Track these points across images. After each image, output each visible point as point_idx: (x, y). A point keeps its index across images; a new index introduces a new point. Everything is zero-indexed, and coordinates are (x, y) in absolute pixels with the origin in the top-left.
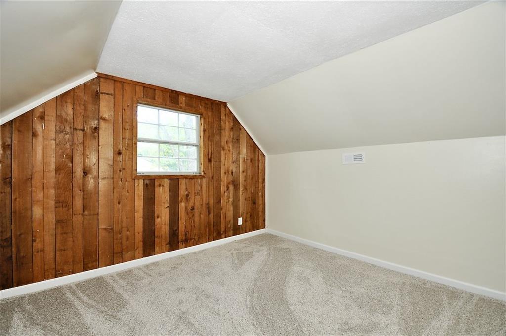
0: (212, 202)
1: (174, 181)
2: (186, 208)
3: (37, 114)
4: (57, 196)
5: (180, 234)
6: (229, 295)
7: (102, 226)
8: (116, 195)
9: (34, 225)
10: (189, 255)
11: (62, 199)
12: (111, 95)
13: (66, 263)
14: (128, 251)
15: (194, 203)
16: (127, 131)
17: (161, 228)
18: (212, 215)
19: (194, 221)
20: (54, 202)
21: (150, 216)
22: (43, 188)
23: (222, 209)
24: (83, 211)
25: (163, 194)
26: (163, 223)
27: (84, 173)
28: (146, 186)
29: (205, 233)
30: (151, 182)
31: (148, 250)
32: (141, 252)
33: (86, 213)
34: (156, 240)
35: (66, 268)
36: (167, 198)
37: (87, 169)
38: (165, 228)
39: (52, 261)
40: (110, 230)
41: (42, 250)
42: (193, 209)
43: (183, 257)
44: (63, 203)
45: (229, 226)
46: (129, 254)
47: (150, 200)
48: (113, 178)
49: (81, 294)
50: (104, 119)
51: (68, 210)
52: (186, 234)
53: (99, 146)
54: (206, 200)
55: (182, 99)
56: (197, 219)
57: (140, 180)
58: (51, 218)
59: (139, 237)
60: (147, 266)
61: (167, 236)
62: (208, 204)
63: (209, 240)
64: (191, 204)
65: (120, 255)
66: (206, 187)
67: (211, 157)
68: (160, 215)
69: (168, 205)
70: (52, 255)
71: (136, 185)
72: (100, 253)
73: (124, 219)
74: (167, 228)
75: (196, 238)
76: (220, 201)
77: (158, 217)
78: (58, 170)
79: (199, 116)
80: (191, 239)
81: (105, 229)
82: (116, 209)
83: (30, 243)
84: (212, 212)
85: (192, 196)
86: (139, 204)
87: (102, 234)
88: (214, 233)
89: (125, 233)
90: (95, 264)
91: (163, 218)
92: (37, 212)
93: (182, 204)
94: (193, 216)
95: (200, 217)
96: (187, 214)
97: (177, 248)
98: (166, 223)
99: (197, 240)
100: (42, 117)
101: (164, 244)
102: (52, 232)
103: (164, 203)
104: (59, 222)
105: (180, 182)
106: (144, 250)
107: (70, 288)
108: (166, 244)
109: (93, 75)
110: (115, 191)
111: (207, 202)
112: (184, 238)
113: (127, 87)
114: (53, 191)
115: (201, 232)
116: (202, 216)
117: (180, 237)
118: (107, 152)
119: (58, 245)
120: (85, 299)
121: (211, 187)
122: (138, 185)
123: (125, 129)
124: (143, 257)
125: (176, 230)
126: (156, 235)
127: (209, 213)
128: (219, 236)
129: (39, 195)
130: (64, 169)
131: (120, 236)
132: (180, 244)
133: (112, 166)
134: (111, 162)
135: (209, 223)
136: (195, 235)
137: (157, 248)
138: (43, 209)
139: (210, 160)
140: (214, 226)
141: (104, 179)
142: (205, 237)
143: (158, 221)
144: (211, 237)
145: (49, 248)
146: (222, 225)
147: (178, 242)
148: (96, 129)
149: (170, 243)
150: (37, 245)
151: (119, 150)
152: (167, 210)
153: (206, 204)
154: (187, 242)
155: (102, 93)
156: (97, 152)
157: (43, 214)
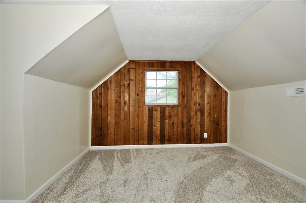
0: (185, 121)
1: (163, 108)
2: (169, 123)
3: (109, 81)
4: (115, 113)
5: (166, 136)
6: (174, 173)
7: (131, 127)
8: (136, 114)
9: (108, 123)
10: (169, 148)
11: (117, 114)
12: (134, 69)
13: (118, 140)
14: (141, 140)
15: (174, 121)
16: (141, 84)
17: (156, 131)
18: (185, 129)
19: (174, 131)
20: (114, 115)
21: (151, 125)
22: (111, 109)
23: (192, 126)
24: (124, 120)
25: (157, 115)
26: (157, 129)
27: (125, 103)
28: (149, 110)
29: (181, 138)
30: (151, 109)
31: (150, 142)
32: (147, 142)
33: (125, 121)
34: (154, 137)
35: (118, 142)
36: (159, 117)
37: (126, 102)
39: (113, 139)
40: (134, 129)
41: (110, 134)
42: (173, 124)
43: (166, 149)
44: (117, 116)
45: (197, 137)
46: (140, 142)
47: (151, 117)
48: (135, 106)
49: (119, 154)
50: (132, 80)
51: (119, 119)
52: (169, 137)
53: (130, 92)
54: (181, 120)
55: (167, 64)
56: (175, 130)
57: (146, 107)
58: (113, 121)
59: (146, 134)
60: (148, 149)
61: (159, 136)
63: (183, 143)
64: (172, 122)
65: (137, 141)
66: (181, 112)
67: (184, 95)
68: (156, 125)
69: (159, 120)
70: (113, 136)
71: (145, 109)
72: (130, 138)
73: (140, 125)
74: (159, 132)
75: (175, 140)
76: (190, 121)
77: (155, 126)
78: (116, 102)
79: (178, 72)
80: (172, 140)
81: (132, 128)
82: (136, 120)
83: (107, 130)
84: (185, 127)
85: (173, 117)
86: (146, 118)
87: (131, 131)
88: (186, 139)
89: (140, 132)
90: (128, 143)
91: (157, 127)
92: (109, 118)
93: (167, 121)
94: (173, 128)
95: (178, 129)
96: (170, 126)
97: (164, 143)
99: (176, 141)
100: (110, 82)
101: (157, 140)
102: (114, 127)
103: (158, 119)
104: (116, 123)
105: (166, 109)
106: (148, 141)
107: (117, 151)
108: (159, 140)
109: (128, 61)
110: (136, 112)
111: (182, 121)
112: (168, 139)
113: (141, 64)
114: (114, 111)
115: (178, 137)
116: (178, 128)
117: (166, 138)
118: (133, 94)
119: (115, 132)
120: (119, 156)
121: (185, 113)
122: (146, 110)
123: (140, 84)
124: (148, 144)
125: (164, 134)
126: (154, 135)
127: (183, 127)
128: (189, 142)
129: (109, 112)
130: (117, 102)
131: (138, 132)
132: (166, 142)
133: (135, 101)
134: (134, 99)
135: (183, 133)
136: (175, 138)
137: (154, 141)
138: (111, 117)
139: (184, 97)
140: (186, 135)
141: (132, 106)
142: (180, 141)
143: (154, 128)
144: (184, 141)
145: (113, 133)
146: (192, 136)
147: (165, 140)
148: (129, 85)
149: (160, 140)
150: (109, 131)
151: (138, 93)
152: (159, 123)
153: (181, 122)
154: (170, 142)
155: (131, 69)
156: (129, 95)
157: (111, 119)
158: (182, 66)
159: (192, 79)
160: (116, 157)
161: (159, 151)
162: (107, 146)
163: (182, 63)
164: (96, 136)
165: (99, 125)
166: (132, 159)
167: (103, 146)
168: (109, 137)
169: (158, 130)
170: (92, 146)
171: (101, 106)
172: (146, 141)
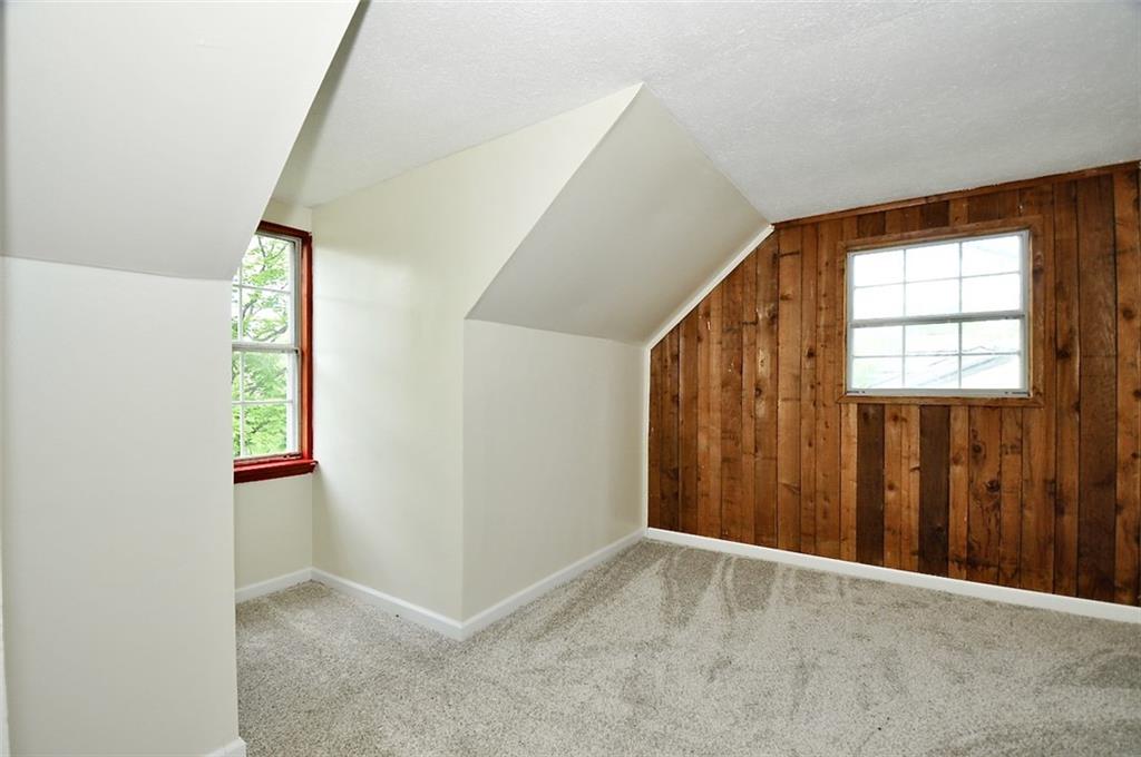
0: (1071, 478)
1: (936, 413)
2: (971, 481)
3: (701, 311)
4: (724, 423)
5: (951, 540)
7: (783, 480)
8: (804, 431)
9: (699, 459)
10: (965, 600)
11: (729, 427)
12: (798, 253)
13: (734, 522)
14: (826, 538)
15: (1000, 473)
16: (823, 312)
17: (901, 512)
18: (1070, 521)
19: (998, 522)
20: (719, 431)
21: (873, 481)
22: (709, 410)
23: (1118, 509)
24: (756, 451)
25: (904, 442)
26: (905, 504)
27: (757, 389)
28: (863, 416)
29: (1043, 562)
30: (876, 412)
31: (870, 551)
32: (853, 550)
33: (760, 454)
34: (887, 535)
35: (733, 530)
36: (916, 448)
37: (761, 383)
38: (909, 516)
39: (717, 513)
40: (796, 490)
41: (707, 495)
42: (994, 486)
43: (949, 597)
44: (730, 435)
46: (823, 545)
47: (872, 447)
48: (800, 400)
49: (730, 571)
50: (785, 298)
51: (737, 444)
52: (970, 548)
53: (778, 344)
54: (1046, 470)
55: (959, 209)
56: (1008, 514)
57: (851, 405)
58: (716, 452)
59: (850, 518)
60: (855, 581)
61: (915, 535)
62: (1054, 481)
63: (1057, 590)
64: (988, 475)
65: (811, 538)
66: (1047, 431)
67: (1068, 344)
68: (897, 484)
69: (918, 465)
70: (717, 505)
71: (843, 414)
72: (780, 524)
73: (820, 475)
74: (914, 517)
75: (1008, 568)
76: (1110, 482)
77: (891, 487)
78: (724, 385)
79: (1025, 233)
80: (988, 565)
81: (785, 485)
82: (805, 454)
83: (695, 481)
84: (1072, 507)
85: (992, 452)
86: (851, 452)
87: (783, 494)
88: (1078, 574)
89: (820, 501)
90: (771, 539)
91: (904, 493)
92: (702, 441)
93: (958, 472)
94: (997, 506)
95: (1024, 516)
96: (976, 497)
97: (942, 572)
98: (912, 506)
99: (1009, 574)
100: (707, 315)
101: (906, 551)
102: (718, 472)
103: (909, 458)
104: (725, 460)
105: (952, 415)
106: (859, 547)
107: (729, 559)
108: (913, 554)
109: (770, 230)
110: (803, 422)
111: (1051, 477)
112: (964, 555)
114: (717, 416)
115: (1025, 555)
116: (1027, 513)
117: (951, 548)
118: (790, 352)
119: (724, 493)
120: (729, 577)
121: (1070, 437)
122: (847, 415)
123: (821, 309)
124: (857, 561)
125: (939, 529)
126: (886, 523)
127: (1060, 511)
128: (1101, 592)
129: (702, 420)
130: (731, 384)
131: (811, 505)
132: (953, 566)
133: (798, 378)
134: (796, 372)
135: (1057, 540)
136: (1003, 558)
137: (888, 555)
138: (709, 438)
139: (1063, 355)
140: (1079, 555)
141: (785, 400)
142: (1041, 577)
143: (890, 495)
144: (1066, 582)
145: (714, 494)
146: (1118, 562)
147: (947, 559)
148: (774, 318)
149: (921, 553)
150: (702, 487)
151: (810, 349)
152: (916, 475)
153: (1045, 481)
154: (974, 569)
155: (783, 256)
156: (775, 355)
157: (709, 445)
158: (1053, 202)
159: (1119, 259)
160: (716, 578)
161: (908, 601)
162: (696, 534)
163: (1047, 188)
164: (663, 497)
165: (671, 460)
166: (772, 600)
167: (683, 532)
168: (701, 507)
169: (909, 507)
170: (649, 526)
171: (675, 399)
172: (850, 545)
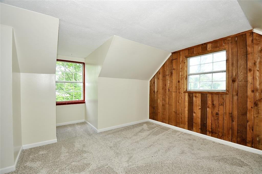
0: (235, 113)
1: (204, 95)
2: (212, 112)
5: (207, 126)
8: (177, 99)
9: (158, 105)
11: (163, 98)
12: (176, 59)
13: (164, 119)
14: (182, 124)
15: (218, 111)
17: (197, 119)
18: (235, 123)
19: (218, 123)
21: (191, 111)
23: (247, 121)
24: (168, 103)
27: (169, 90)
28: (189, 96)
29: (229, 134)
30: (191, 94)
31: (190, 128)
34: (194, 124)
35: (164, 121)
36: (200, 104)
38: (198, 120)
39: (161, 117)
40: (176, 112)
42: (217, 114)
44: (164, 100)
45: (258, 139)
46: (181, 125)
47: (191, 103)
48: (177, 92)
50: (174, 69)
51: (165, 102)
52: (212, 129)
53: (173, 80)
54: (229, 110)
55: (209, 46)
56: (220, 122)
57: (186, 93)
59: (186, 119)
61: (200, 124)
62: (232, 113)
63: (232, 141)
64: (216, 111)
65: (179, 124)
66: (230, 101)
67: (235, 79)
68: (196, 112)
69: (200, 108)
70: (161, 115)
71: (185, 95)
72: (173, 120)
73: (180, 109)
75: (220, 134)
76: (245, 114)
78: (163, 88)
80: (216, 133)
81: (174, 111)
82: (177, 105)
83: (157, 110)
84: (236, 120)
85: (217, 105)
86: (186, 104)
87: (173, 113)
88: (237, 138)
90: (171, 123)
91: (198, 114)
94: (218, 119)
95: (224, 121)
96: (213, 116)
97: (205, 134)
98: (199, 117)
99: (221, 136)
100: (160, 73)
102: (161, 108)
103: (198, 106)
104: (163, 105)
105: (208, 96)
106: (188, 126)
108: (199, 129)
109: (171, 54)
110: (177, 97)
111: (231, 112)
112: (210, 130)
113: (181, 52)
114: (161, 95)
115: (224, 132)
116: (225, 121)
117: (207, 128)
118: (175, 82)
119: (163, 112)
123: (181, 71)
124: (188, 129)
125: (205, 123)
126: (194, 121)
127: (233, 121)
128: (243, 143)
129: (159, 96)
130: (164, 88)
131: (179, 116)
132: (208, 133)
133: (176, 87)
134: (176, 86)
135: (232, 129)
136: (219, 132)
137: (194, 129)
138: (160, 100)
139: (234, 81)
140: (238, 133)
141: (174, 92)
142: (228, 137)
143: (194, 114)
144: (234, 139)
145: (161, 113)
146: (248, 136)
147: (207, 131)
148: (172, 73)
149: (201, 129)
150: (159, 111)
151: (179, 81)
152: (200, 110)
153: (229, 113)
154: (213, 133)
155: (173, 60)
156: (171, 82)
157: (160, 102)
158: (231, 43)
159: (248, 56)
162: (157, 121)
164: (152, 113)
165: (153, 105)
167: (155, 120)
168: (158, 115)
169: (198, 118)
170: (149, 119)
171: (154, 91)
172: (186, 126)
